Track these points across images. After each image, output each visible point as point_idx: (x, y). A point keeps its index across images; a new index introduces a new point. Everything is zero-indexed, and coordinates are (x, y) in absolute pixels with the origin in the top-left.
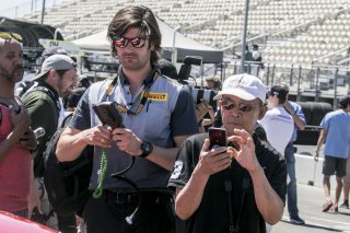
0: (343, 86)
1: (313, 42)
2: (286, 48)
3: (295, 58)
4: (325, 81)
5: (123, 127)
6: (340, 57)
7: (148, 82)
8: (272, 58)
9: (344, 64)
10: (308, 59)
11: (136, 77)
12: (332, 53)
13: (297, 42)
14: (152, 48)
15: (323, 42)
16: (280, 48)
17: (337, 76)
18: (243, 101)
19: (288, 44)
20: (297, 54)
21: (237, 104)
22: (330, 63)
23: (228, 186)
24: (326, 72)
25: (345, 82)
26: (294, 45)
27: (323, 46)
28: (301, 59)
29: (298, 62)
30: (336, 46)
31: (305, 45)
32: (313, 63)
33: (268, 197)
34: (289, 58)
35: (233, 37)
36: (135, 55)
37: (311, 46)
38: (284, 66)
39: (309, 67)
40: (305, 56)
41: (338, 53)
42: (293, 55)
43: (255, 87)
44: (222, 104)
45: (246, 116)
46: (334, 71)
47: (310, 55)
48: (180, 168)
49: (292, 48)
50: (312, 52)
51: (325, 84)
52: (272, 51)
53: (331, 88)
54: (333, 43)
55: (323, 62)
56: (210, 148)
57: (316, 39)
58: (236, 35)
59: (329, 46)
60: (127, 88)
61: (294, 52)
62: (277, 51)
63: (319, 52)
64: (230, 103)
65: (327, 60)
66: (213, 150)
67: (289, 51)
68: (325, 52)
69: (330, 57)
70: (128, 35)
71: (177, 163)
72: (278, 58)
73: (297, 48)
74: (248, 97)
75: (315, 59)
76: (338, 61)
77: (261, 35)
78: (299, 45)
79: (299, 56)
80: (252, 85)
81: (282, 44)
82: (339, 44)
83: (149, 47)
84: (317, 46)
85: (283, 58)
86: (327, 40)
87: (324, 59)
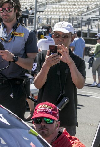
0: (85, 26)
1: (69, 5)
2: (56, 8)
3: (61, 13)
4: (76, 24)
5: (4, 49)
6: (83, 12)
7: (15, 27)
8: (49, 13)
9: (85, 15)
10: (67, 13)
11: (9, 25)
12: (79, 10)
13: (61, 5)
14: (17, 11)
15: (75, 5)
16: (53, 8)
17: (82, 21)
18: (64, 34)
19: (57, 6)
20: (62, 11)
21: (61, 35)
22: (78, 15)
23: (59, 73)
24: (77, 19)
25: (86, 24)
26: (60, 6)
27: (75, 7)
28: (64, 13)
29: (62, 15)
30: (81, 6)
31: (66, 6)
32: (70, 15)
33: (78, 75)
34: (58, 13)
35: (30, 4)
36: (8, 16)
37: (69, 7)
38: (56, 17)
39: (68, 17)
40: (66, 12)
41: (82, 10)
42: (60, 12)
43: (69, 27)
44: (54, 35)
45: (65, 40)
46: (80, 19)
47: (68, 11)
48: (36, 65)
49: (59, 8)
50: (69, 10)
51: (76, 25)
52: (49, 10)
53: (80, 27)
54: (79, 5)
55: (75, 15)
56: (50, 54)
57: (71, 3)
58: (31, 2)
59: (78, 6)
60: (5, 30)
61: (60, 10)
62: (52, 10)
63: (72, 10)
64: (58, 35)
65: (77, 14)
66: (51, 55)
67: (58, 10)
68: (76, 9)
69: (78, 12)
70: (4, 7)
71: (35, 63)
72: (52, 13)
73: (62, 8)
74: (67, 32)
75: (71, 13)
76: (82, 14)
77: (44, 2)
78: (63, 6)
79: (63, 12)
80: (68, 26)
81: (54, 6)
82: (82, 5)
83: (15, 11)
84: (72, 6)
85: (55, 13)
86: (76, 4)
87: (75, 13)
